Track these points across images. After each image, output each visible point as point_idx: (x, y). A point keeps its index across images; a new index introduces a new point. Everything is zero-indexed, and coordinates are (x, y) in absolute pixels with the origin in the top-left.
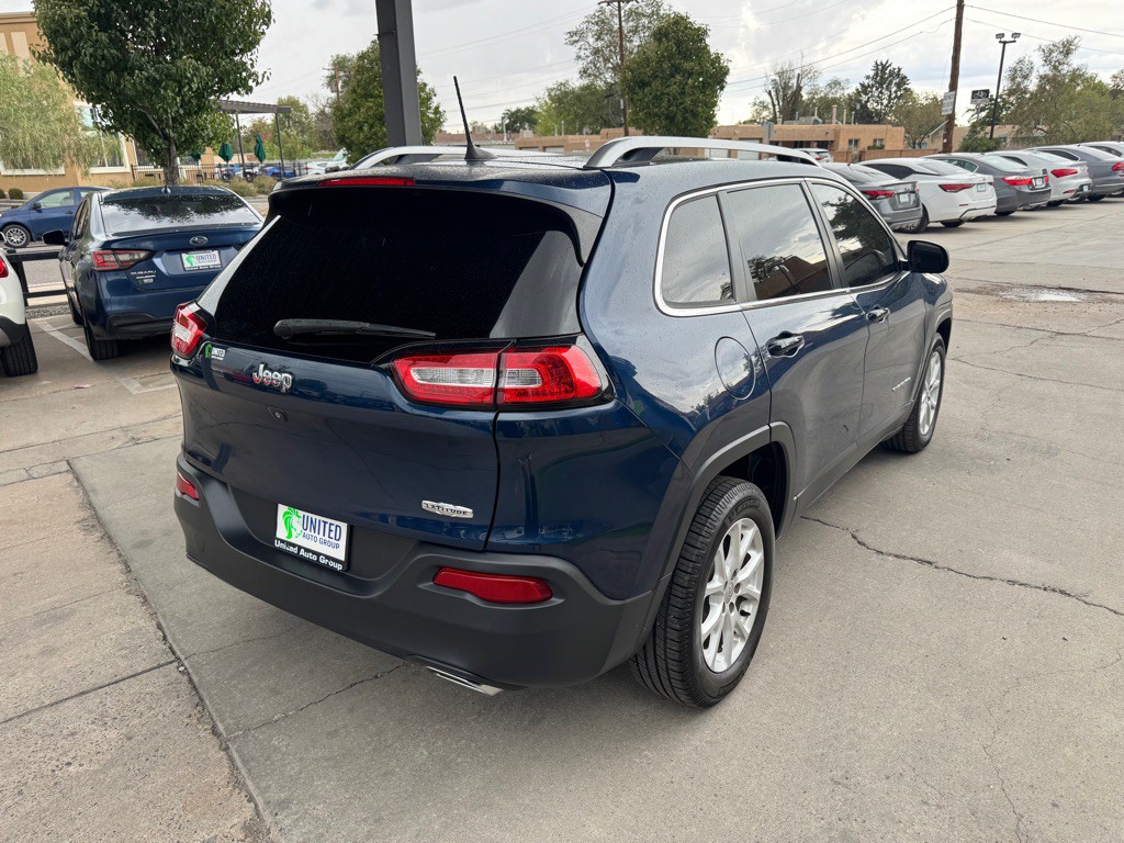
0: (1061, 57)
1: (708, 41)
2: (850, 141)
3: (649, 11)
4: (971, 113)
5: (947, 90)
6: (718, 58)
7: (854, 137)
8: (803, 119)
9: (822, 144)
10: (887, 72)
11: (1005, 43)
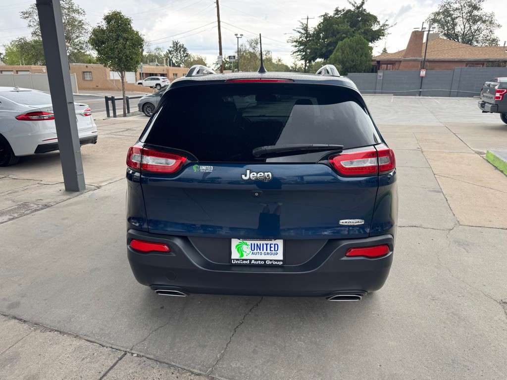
0: (255, 45)
1: (132, 25)
2: (174, 74)
3: (68, 7)
4: (215, 65)
5: (219, 55)
6: (137, 32)
7: (175, 72)
8: (151, 64)
9: (162, 75)
10: (178, 45)
11: (238, 38)
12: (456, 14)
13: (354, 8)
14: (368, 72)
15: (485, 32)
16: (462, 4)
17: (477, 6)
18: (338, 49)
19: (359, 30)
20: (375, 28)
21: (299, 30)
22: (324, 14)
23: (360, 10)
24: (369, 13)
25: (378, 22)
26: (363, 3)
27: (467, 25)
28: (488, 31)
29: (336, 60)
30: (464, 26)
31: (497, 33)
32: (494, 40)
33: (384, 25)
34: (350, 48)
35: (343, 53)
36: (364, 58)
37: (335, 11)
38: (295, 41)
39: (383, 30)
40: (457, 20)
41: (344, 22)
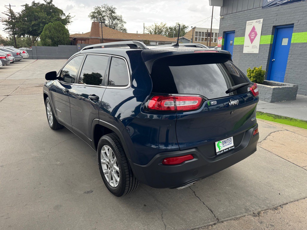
12: (104, 14)
13: (46, 3)
14: (69, 45)
15: (120, 25)
16: (106, 9)
17: (114, 11)
18: (46, 30)
19: (53, 18)
20: (63, 17)
21: (7, 13)
22: (25, 4)
23: (51, 5)
24: (57, 8)
25: (64, 14)
26: (51, 1)
27: (110, 21)
28: (121, 25)
29: (47, 36)
30: (109, 21)
31: (125, 26)
32: (125, 30)
33: (68, 16)
34: (55, 29)
35: (50, 32)
36: (65, 36)
37: (32, 3)
38: (5, 21)
39: (69, 19)
40: (105, 18)
41: (41, 11)
